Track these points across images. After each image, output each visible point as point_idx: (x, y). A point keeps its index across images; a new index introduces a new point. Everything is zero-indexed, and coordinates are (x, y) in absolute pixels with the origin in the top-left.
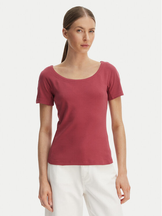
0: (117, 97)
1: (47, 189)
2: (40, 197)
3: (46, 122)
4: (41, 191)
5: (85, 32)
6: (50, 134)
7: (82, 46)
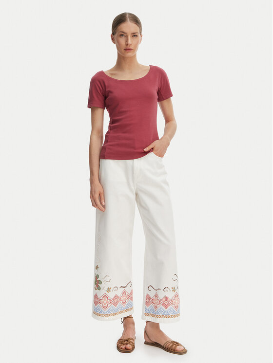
0: (166, 98)
1: (98, 189)
2: (92, 196)
3: (98, 124)
4: (93, 190)
5: (127, 36)
6: (102, 137)
7: (126, 50)
